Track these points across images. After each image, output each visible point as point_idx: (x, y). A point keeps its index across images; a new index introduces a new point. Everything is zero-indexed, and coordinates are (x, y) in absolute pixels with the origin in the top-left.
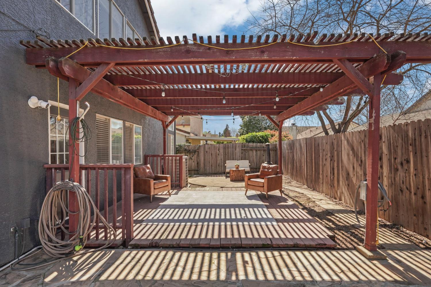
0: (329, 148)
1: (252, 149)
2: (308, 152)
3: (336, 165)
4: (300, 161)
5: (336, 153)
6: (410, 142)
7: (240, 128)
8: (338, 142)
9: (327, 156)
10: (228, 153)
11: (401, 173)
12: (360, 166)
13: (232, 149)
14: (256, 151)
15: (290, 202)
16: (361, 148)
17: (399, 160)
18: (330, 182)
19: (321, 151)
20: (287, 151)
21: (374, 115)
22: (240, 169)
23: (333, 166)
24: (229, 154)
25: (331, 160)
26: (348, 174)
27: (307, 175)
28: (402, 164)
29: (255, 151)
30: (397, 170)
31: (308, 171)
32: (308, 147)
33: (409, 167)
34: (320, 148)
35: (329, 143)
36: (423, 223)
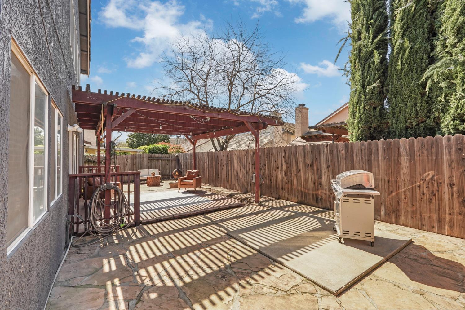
0: (225, 158)
1: (158, 159)
2: (209, 161)
3: (230, 168)
4: (203, 168)
5: (229, 162)
6: (266, 156)
7: (129, 138)
8: (231, 155)
9: (224, 164)
10: (136, 163)
11: (263, 171)
12: (244, 168)
15: (210, 193)
16: (244, 159)
17: (261, 165)
18: (226, 180)
19: (219, 160)
20: (189, 161)
21: (257, 146)
22: (156, 176)
23: (228, 169)
25: (227, 166)
26: (237, 174)
27: (209, 177)
28: (263, 166)
29: (160, 161)
30: (261, 169)
31: (210, 174)
32: (209, 158)
33: (266, 168)
34: (219, 158)
35: (225, 156)
36: (271, 191)
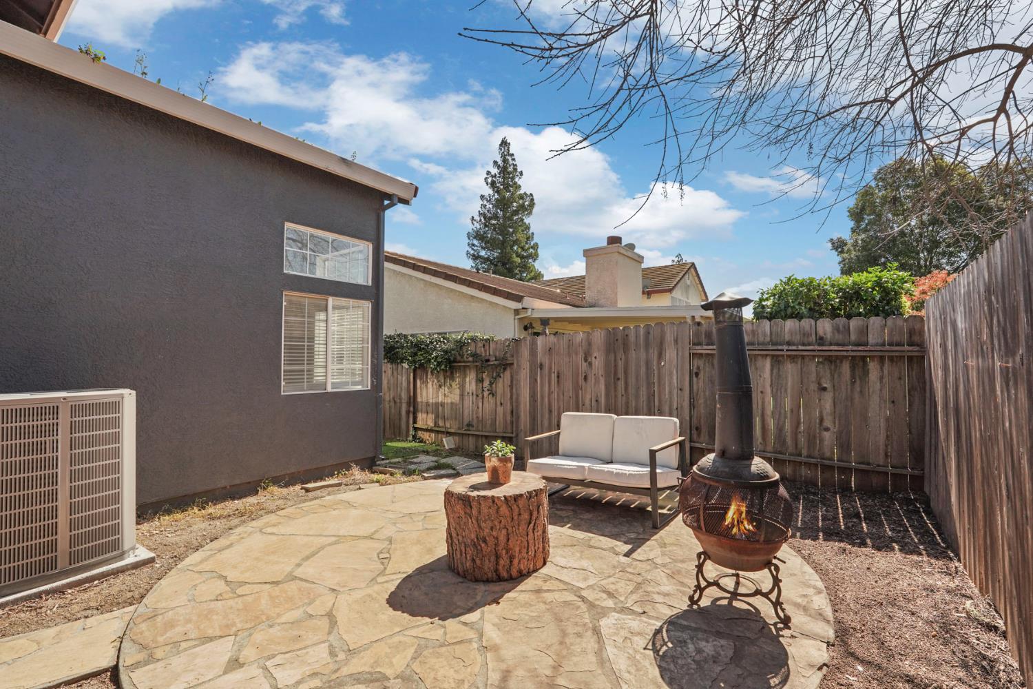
10: (626, 372)
13: (643, 355)
14: (777, 360)
24: (632, 380)
29: (768, 363)
